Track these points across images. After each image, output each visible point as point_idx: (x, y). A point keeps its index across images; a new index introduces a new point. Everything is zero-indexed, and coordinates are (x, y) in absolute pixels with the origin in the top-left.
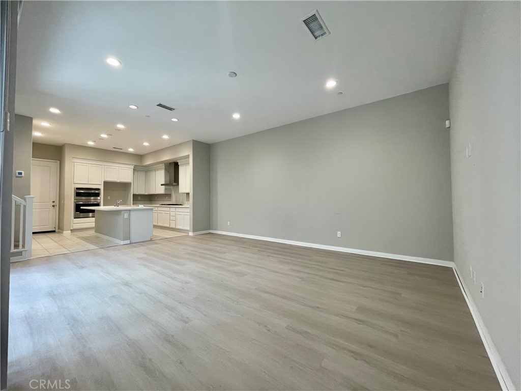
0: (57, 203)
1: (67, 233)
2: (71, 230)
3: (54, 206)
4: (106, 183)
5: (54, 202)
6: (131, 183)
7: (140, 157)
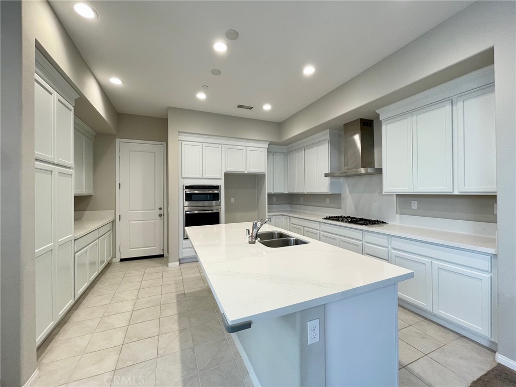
0: (164, 211)
1: (174, 265)
2: (179, 260)
3: (160, 215)
4: (228, 176)
5: (160, 209)
6: (265, 175)
7: (278, 126)
